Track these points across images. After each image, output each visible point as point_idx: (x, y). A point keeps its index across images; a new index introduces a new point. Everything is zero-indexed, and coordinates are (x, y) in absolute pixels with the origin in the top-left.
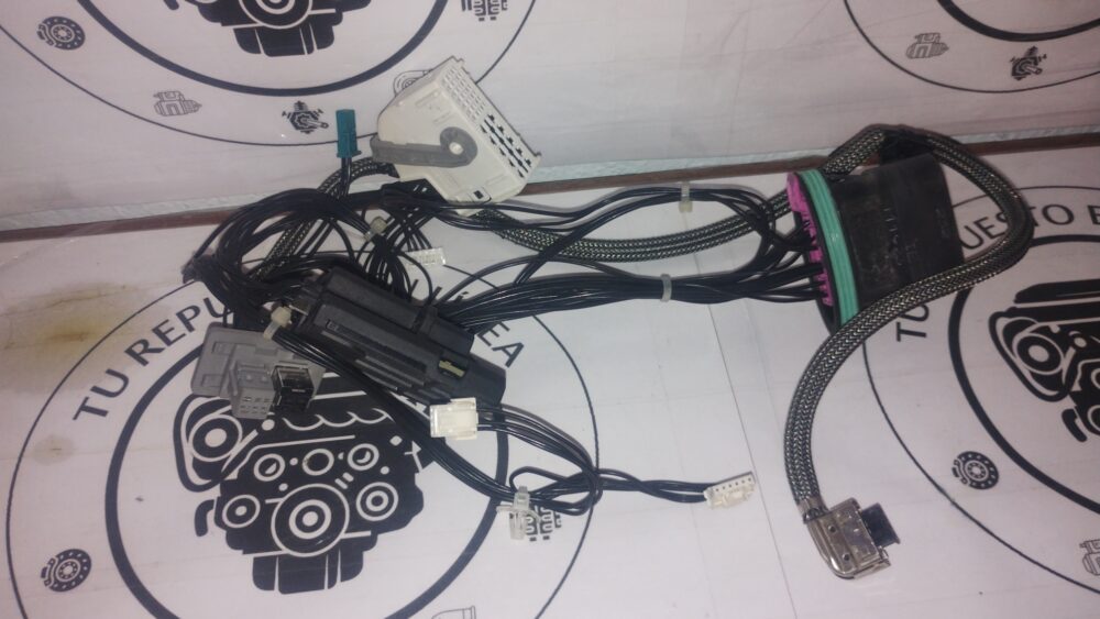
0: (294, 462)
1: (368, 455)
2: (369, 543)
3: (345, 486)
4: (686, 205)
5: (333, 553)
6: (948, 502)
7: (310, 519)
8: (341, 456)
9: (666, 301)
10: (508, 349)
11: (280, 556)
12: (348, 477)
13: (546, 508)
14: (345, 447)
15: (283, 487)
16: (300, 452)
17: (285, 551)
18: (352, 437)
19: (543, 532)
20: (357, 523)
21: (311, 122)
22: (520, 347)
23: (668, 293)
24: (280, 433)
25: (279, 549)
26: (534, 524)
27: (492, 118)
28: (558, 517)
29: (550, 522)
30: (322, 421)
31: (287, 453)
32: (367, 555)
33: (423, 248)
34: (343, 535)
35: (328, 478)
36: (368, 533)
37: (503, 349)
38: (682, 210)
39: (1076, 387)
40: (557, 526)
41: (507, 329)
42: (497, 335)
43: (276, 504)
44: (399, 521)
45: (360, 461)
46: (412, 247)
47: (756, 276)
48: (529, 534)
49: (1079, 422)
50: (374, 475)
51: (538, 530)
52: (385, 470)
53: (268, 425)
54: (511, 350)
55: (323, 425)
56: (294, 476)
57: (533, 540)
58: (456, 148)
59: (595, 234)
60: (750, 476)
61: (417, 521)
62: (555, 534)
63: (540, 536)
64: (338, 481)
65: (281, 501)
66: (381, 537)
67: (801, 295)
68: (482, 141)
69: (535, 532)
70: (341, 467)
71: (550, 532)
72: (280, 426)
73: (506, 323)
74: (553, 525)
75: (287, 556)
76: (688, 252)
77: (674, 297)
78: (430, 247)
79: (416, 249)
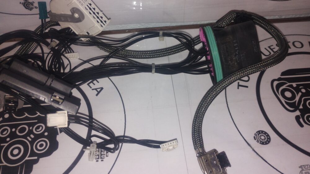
0: (14, 130)
1: (41, 128)
2: (36, 161)
3: (30, 140)
4: (161, 38)
5: (22, 165)
6: (252, 149)
7: (16, 152)
8: (31, 128)
9: (154, 73)
10: (97, 89)
11: (3, 166)
12: (32, 136)
13: (103, 149)
14: (33, 125)
15: (8, 139)
16: (16, 126)
17: (5, 164)
18: (36, 121)
19: (101, 158)
20: (33, 154)
21: (31, 6)
22: (102, 89)
23: (154, 70)
24: (11, 119)
25: (3, 163)
26: (98, 155)
27: (90, 4)
28: (108, 153)
29: (105, 154)
30: (26, 115)
31: (11, 126)
32: (35, 166)
33: (71, 52)
34: (27, 158)
35: (25, 137)
36: (36, 158)
37: (96, 89)
38: (160, 40)
39: (301, 107)
40: (107, 156)
41: (98, 82)
42: (94, 84)
43: (4, 146)
44: (48, 153)
45: (38, 130)
46: (67, 52)
47: (187, 65)
48: (96, 159)
49: (301, 120)
50: (42, 135)
51: (100, 157)
52: (46, 134)
53: (7, 116)
54: (99, 90)
55: (27, 116)
56: (13, 135)
57: (97, 161)
58: (76, 15)
59: (129, 48)
60: (176, 141)
61: (55, 153)
62: (106, 159)
63: (100, 160)
64: (28, 138)
65: (6, 145)
66: (41, 159)
67: (203, 72)
68: (86, 13)
69: (98, 158)
70: (31, 132)
71: (104, 158)
72: (11, 116)
73: (98, 80)
74: (105, 155)
75: (6, 166)
76: (165, 56)
77: (156, 72)
78: (73, 52)
79: (69, 53)
